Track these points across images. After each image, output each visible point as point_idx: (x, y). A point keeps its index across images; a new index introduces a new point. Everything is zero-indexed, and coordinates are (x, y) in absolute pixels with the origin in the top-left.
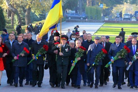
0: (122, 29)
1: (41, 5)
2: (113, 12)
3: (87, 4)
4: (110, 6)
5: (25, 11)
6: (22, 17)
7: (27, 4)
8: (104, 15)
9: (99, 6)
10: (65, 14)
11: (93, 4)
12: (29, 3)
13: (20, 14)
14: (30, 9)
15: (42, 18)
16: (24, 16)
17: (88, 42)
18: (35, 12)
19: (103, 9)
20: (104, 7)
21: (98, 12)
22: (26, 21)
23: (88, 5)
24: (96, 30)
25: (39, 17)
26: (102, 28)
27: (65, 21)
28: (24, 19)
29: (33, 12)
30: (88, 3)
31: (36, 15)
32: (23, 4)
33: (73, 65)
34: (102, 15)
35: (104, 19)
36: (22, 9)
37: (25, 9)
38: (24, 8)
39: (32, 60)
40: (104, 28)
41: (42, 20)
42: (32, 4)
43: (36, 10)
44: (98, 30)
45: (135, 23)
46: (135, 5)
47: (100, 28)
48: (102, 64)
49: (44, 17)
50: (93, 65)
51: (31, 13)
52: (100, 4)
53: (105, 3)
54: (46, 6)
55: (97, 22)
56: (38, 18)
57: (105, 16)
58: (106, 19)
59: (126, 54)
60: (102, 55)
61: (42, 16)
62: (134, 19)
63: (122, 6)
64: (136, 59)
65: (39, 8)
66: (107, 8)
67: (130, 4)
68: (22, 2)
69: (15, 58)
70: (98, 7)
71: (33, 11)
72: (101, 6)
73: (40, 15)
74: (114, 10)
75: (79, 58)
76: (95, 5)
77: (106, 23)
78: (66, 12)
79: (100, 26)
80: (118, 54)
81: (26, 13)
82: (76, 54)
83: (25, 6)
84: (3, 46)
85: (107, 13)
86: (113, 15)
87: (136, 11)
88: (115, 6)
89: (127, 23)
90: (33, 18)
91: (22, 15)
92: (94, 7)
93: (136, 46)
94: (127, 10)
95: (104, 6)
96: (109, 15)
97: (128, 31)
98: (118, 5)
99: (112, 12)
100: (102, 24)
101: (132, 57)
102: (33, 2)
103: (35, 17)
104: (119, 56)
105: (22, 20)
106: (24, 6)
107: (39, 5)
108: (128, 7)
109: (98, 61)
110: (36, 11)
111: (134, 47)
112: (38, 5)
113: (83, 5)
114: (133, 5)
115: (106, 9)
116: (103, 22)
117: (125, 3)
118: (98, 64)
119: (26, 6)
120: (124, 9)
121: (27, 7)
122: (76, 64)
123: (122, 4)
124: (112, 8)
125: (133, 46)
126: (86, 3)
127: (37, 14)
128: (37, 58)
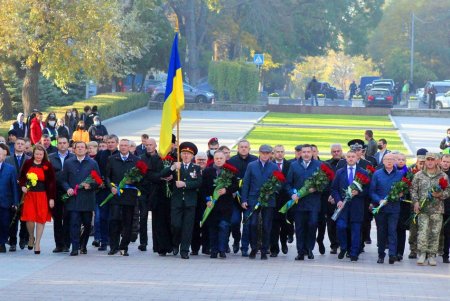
1: (71, 54)
2: (293, 78)
3: (213, 54)
4: (285, 61)
5: (21, 74)
6: (12, 94)
7: (30, 52)
8: (265, 89)
9: (250, 59)
10: (146, 82)
11: (232, 55)
12: (34, 50)
13: (6, 82)
14: (37, 67)
15: (75, 97)
16: (20, 90)
18: (53, 77)
19: (264, 71)
20: (266, 62)
21: (246, 78)
22: (26, 104)
23: (217, 57)
24: (241, 134)
25: (66, 92)
26: (259, 129)
27: (146, 105)
28: (17, 99)
29: (48, 76)
30: (216, 49)
31: (55, 85)
32: (15, 52)
34: (260, 88)
35: (267, 100)
36: (11, 68)
37: (23, 67)
38: (18, 65)
40: (265, 129)
41: (76, 104)
42: (43, 52)
43: (56, 69)
44: (248, 135)
45: (361, 114)
46: (360, 58)
47: (254, 128)
49: (81, 92)
51: (40, 81)
52: (253, 55)
53: (268, 52)
54: (89, 58)
55: (244, 110)
56: (63, 94)
57: (269, 90)
58: (273, 101)
61: (74, 91)
62: (358, 103)
63: (321, 60)
65: (65, 63)
66: (275, 66)
67: (346, 54)
68: (12, 47)
70: (248, 63)
71: (46, 74)
72: (258, 60)
73: (69, 85)
74: (299, 74)
75: (224, 190)
76: (237, 56)
77: (273, 113)
79: (255, 121)
81: (26, 81)
83: (22, 58)
85: (275, 82)
86: (294, 87)
87: (365, 75)
88: (300, 61)
89: (337, 114)
90: (46, 96)
91: (13, 86)
92: (236, 64)
94: (335, 73)
95: (266, 59)
96: (283, 88)
98: (310, 58)
99: (289, 80)
100: (260, 116)
102: (48, 45)
103: (56, 93)
105: (14, 103)
106: (19, 59)
107: (66, 56)
108: (340, 64)
110: (57, 74)
111: (351, 169)
112: (61, 55)
113: (201, 57)
114: (355, 58)
115: (271, 69)
116: (263, 109)
117: (331, 52)
119: (27, 57)
120: (329, 70)
121: (29, 62)
123: (322, 53)
124: (291, 67)
125: (348, 167)
126: (212, 50)
127: (61, 84)
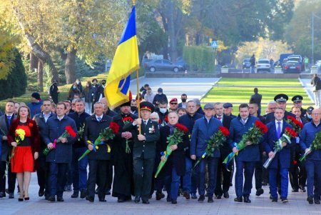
0: (256, 90)
1: (96, 43)
2: (237, 56)
3: (186, 42)
4: (232, 45)
5: (64, 57)
6: (58, 69)
7: (69, 43)
8: (219, 63)
9: (209, 44)
10: (143, 61)
11: (198, 42)
12: (72, 41)
13: (55, 62)
14: (74, 52)
15: (99, 71)
16: (63, 67)
17: (190, 116)
18: (84, 58)
19: (218, 52)
20: (219, 46)
21: (207, 56)
22: (67, 75)
23: (188, 43)
24: (204, 92)
25: (93, 68)
26: (216, 88)
27: (143, 75)
28: (63, 73)
29: (81, 58)
30: (187, 39)
31: (86, 64)
32: (60, 43)
33: (164, 159)
34: (216, 63)
35: (220, 70)
36: (58, 53)
37: (65, 52)
38: (62, 51)
39: (87, 152)
40: (220, 88)
41: (99, 75)
42: (77, 42)
43: (86, 54)
44: (209, 93)
45: (280, 78)
46: (279, 43)
47: (212, 88)
48: (219, 155)
49: (102, 68)
50: (203, 156)
51: (76, 61)
52: (211, 41)
53: (221, 39)
54: (107, 45)
55: (206, 77)
56: (91, 69)
57: (221, 64)
58: (225, 70)
59: (260, 136)
60: (220, 138)
61: (98, 67)
62: (278, 71)
63: (255, 44)
64: (282, 146)
65: (92, 49)
66: (225, 48)
67: (270, 40)
68: (58, 40)
69: (50, 145)
70: (208, 47)
71: (80, 56)
72: (214, 45)
73: (94, 63)
74: (240, 53)
75: (175, 147)
76: (201, 42)
77: (224, 79)
78: (146, 57)
79: (213, 84)
80: (245, 137)
81: (67, 61)
82: (168, 138)
83: (65, 47)
84: (31, 125)
85: (225, 58)
86: (237, 62)
87: (283, 53)
88: (241, 45)
89: (265, 78)
90: (80, 70)
91: (59, 65)
92: (200, 47)
93: (282, 122)
94: (264, 52)
95: (220, 44)
96: (230, 62)
97: (268, 93)
98: (247, 43)
99: (234, 57)
100: (216, 81)
101: (275, 144)
102: (81, 38)
103: (86, 68)
104: (247, 141)
105: (60, 75)
106: (62, 47)
107: (93, 45)
108: (267, 46)
109: (213, 149)
110: (87, 56)
111: (279, 123)
112: (90, 44)
113: (178, 44)
114: (276, 42)
115: (223, 51)
116: (218, 76)
117: (261, 39)
118: (212, 155)
119: (67, 46)
120: (260, 50)
121: (69, 49)
122: (169, 157)
123: (255, 40)
124: (235, 49)
125: (276, 121)
126: (184, 38)
127: (89, 62)
128: (97, 147)
